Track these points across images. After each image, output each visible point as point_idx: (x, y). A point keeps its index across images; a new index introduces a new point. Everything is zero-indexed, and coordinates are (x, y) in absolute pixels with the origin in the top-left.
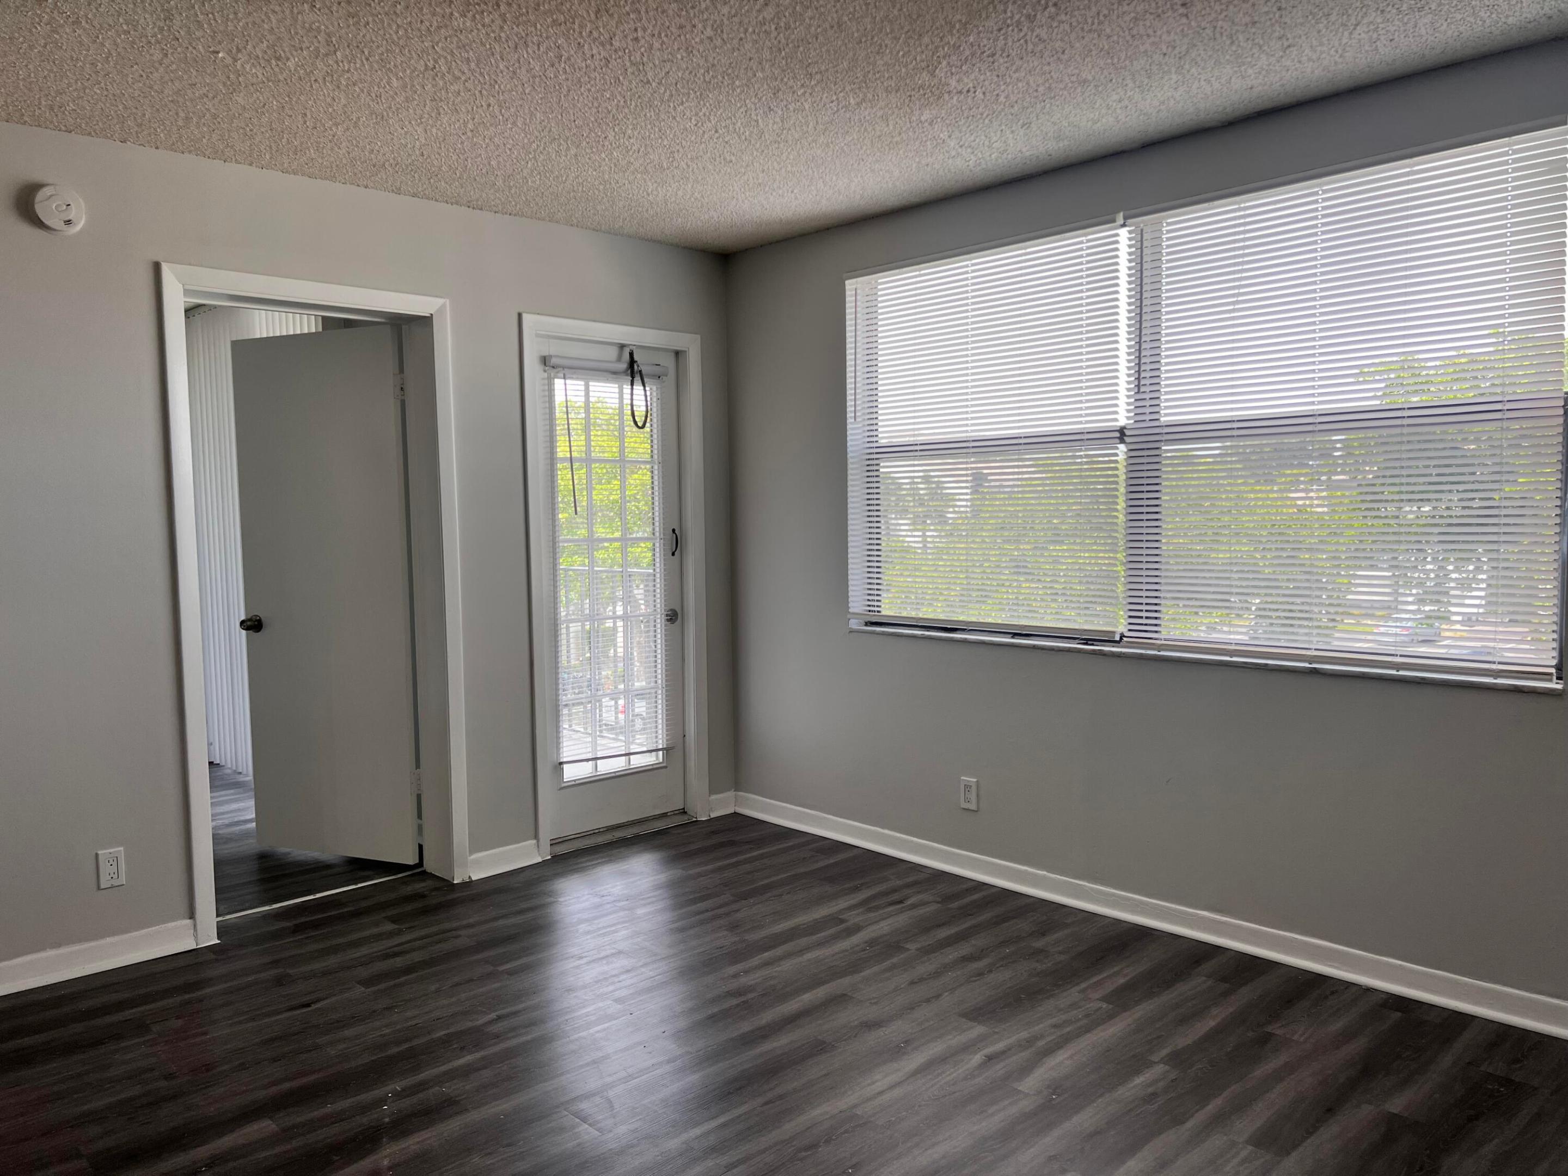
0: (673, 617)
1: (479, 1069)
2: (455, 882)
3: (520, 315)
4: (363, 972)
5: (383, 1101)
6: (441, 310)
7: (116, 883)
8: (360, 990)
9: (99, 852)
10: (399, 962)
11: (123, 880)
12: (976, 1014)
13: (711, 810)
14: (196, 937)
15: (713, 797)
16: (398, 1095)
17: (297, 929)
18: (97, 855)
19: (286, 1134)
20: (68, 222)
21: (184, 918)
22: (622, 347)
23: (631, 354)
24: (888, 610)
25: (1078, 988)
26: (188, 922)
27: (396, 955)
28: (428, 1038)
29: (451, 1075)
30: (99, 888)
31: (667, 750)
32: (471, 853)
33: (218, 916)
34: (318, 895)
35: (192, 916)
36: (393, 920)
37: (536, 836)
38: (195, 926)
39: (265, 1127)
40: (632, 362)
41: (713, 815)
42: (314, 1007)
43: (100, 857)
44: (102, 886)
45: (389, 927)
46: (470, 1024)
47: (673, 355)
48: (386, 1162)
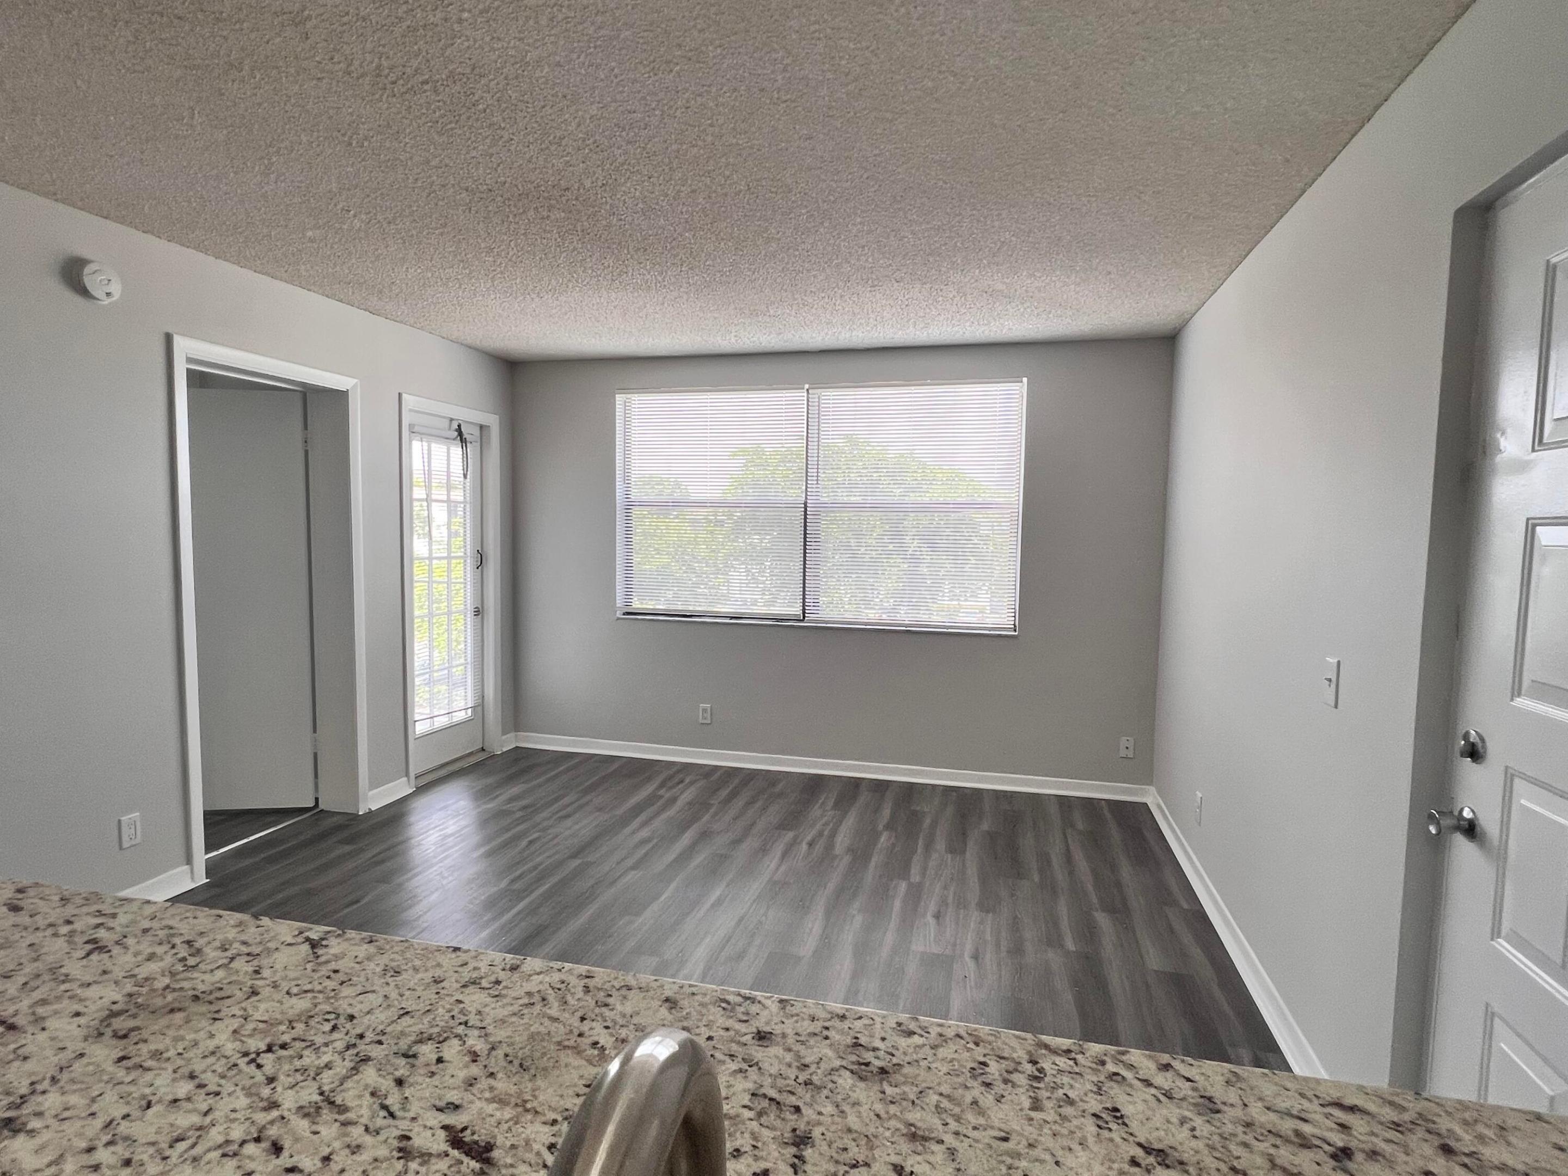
0: (478, 612)
2: (361, 813)
3: (400, 395)
6: (355, 386)
7: (133, 843)
9: (123, 818)
11: (139, 839)
12: (783, 826)
13: (502, 746)
14: (190, 880)
15: (504, 737)
18: (119, 821)
20: (108, 294)
21: (182, 865)
22: (451, 420)
23: (459, 426)
24: (637, 605)
25: (816, 807)
26: (186, 868)
30: (121, 848)
31: (474, 708)
32: (370, 790)
35: (189, 861)
37: (407, 775)
38: (190, 871)
40: (459, 430)
41: (505, 750)
43: (123, 824)
44: (123, 847)
47: (478, 428)
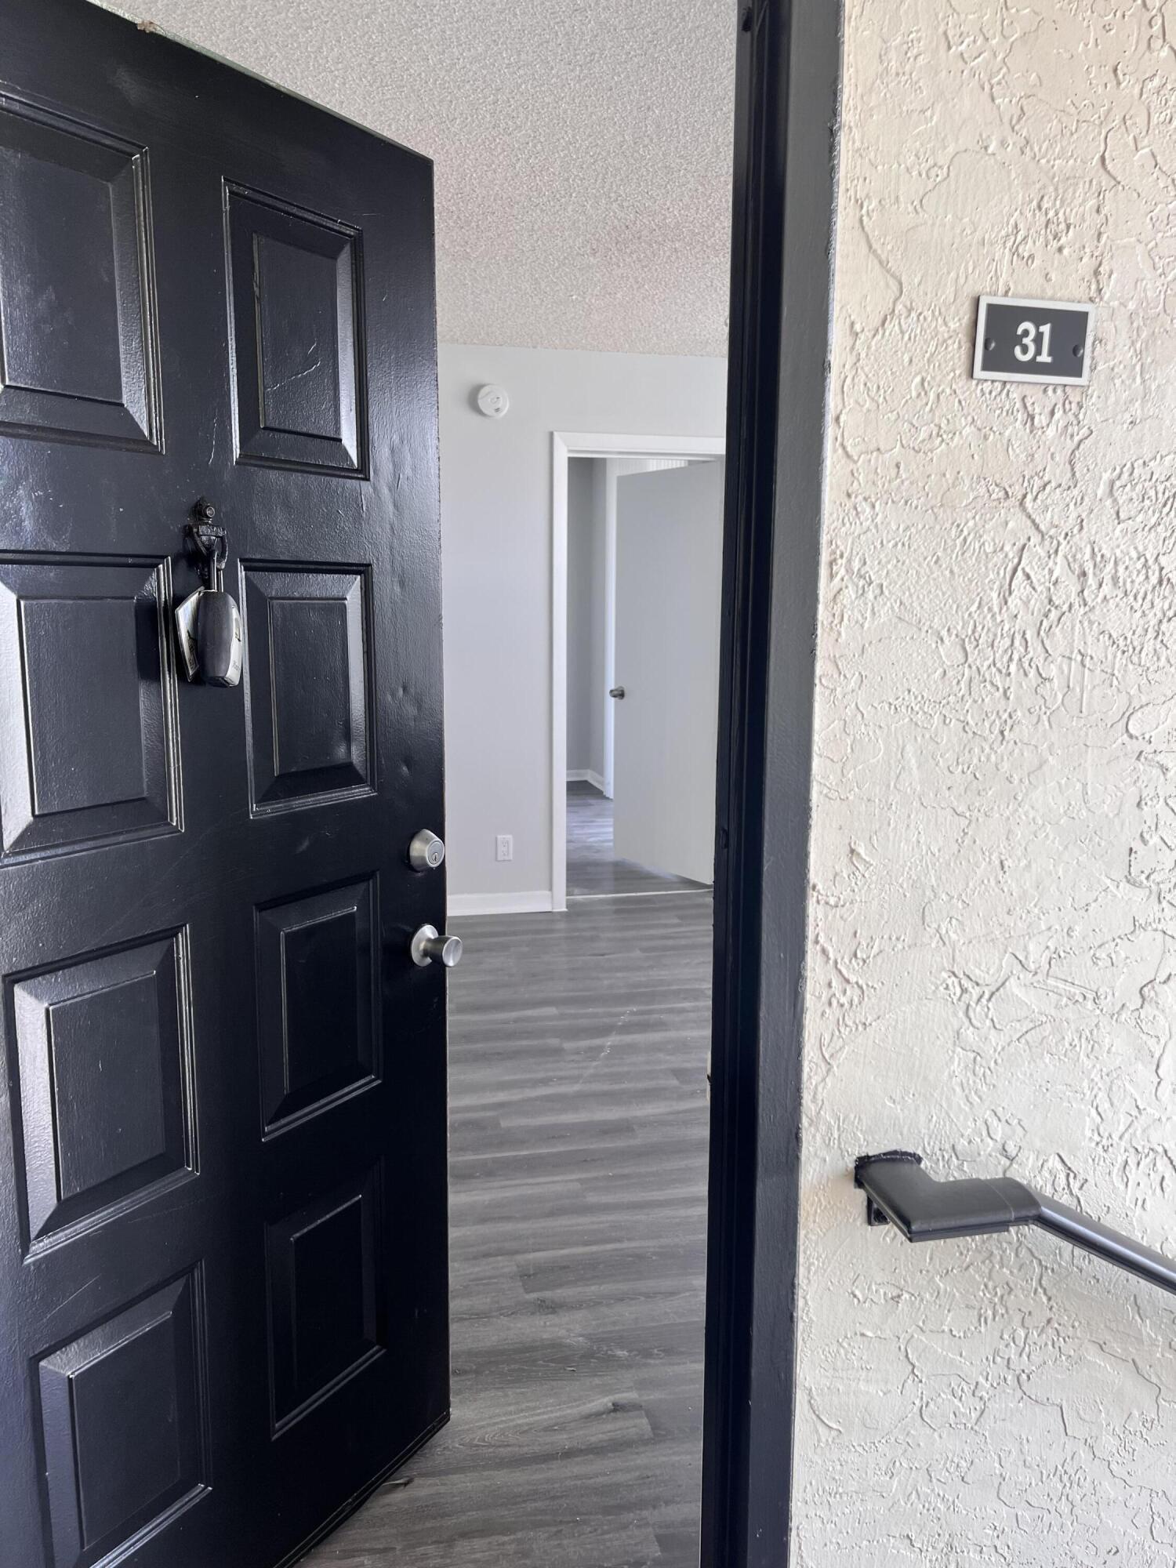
1: (688, 1011)
4: (645, 944)
5: (623, 1014)
7: (506, 858)
8: (637, 953)
9: (498, 836)
10: (670, 942)
11: (511, 857)
14: (552, 903)
16: (633, 1013)
17: (617, 912)
18: (496, 838)
19: (562, 1017)
20: (497, 410)
21: (546, 891)
26: (548, 893)
27: (671, 938)
28: (666, 988)
29: (671, 1011)
30: (496, 859)
33: (567, 895)
34: (639, 894)
35: (551, 889)
36: (681, 917)
38: (552, 897)
39: (552, 1011)
42: (606, 957)
43: (498, 840)
44: (499, 859)
45: (676, 921)
46: (697, 987)
48: (609, 1043)
